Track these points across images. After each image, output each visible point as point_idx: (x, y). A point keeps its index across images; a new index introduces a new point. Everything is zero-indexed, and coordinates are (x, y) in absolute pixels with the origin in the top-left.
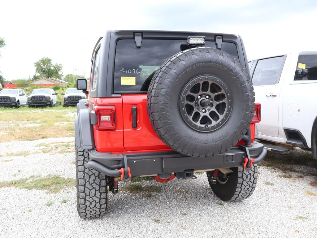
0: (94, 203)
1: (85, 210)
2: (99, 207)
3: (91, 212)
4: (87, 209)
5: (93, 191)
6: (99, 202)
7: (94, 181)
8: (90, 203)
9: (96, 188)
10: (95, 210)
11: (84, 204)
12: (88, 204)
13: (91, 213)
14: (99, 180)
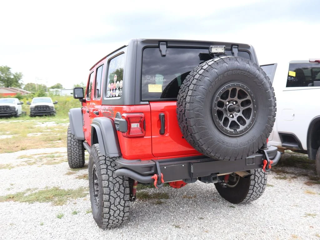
0: (118, 212)
1: (109, 219)
2: (122, 216)
3: (114, 221)
4: (111, 218)
5: (118, 200)
6: (123, 211)
7: (119, 189)
8: (114, 211)
9: (120, 196)
10: (118, 219)
11: (109, 213)
12: (112, 213)
13: (113, 223)
14: (124, 188)
